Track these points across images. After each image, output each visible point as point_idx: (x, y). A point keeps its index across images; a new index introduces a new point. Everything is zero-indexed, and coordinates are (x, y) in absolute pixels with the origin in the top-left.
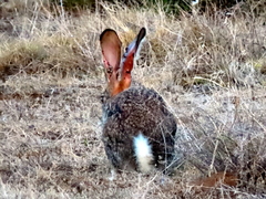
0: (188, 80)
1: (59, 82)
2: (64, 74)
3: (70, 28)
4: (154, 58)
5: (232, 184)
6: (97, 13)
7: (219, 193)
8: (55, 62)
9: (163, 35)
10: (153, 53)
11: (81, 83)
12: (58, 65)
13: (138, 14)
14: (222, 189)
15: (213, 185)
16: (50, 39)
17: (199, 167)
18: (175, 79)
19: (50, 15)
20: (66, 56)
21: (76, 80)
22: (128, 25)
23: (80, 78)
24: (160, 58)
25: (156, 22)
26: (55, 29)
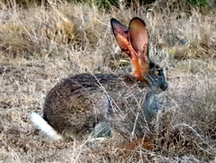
0: (115, 62)
1: (10, 62)
2: (15, 55)
3: (20, 18)
4: (88, 43)
5: (149, 148)
6: (43, 6)
7: (138, 155)
8: (7, 45)
9: (95, 25)
10: (87, 40)
11: (28, 62)
12: (10, 48)
13: (76, 7)
14: (141, 152)
15: (133, 148)
16: (4, 26)
17: (122, 134)
18: (104, 61)
19: (4, 7)
20: (17, 40)
21: (25, 60)
22: (68, 16)
23: (28, 59)
24: (93, 44)
25: (90, 14)
26: (8, 18)
